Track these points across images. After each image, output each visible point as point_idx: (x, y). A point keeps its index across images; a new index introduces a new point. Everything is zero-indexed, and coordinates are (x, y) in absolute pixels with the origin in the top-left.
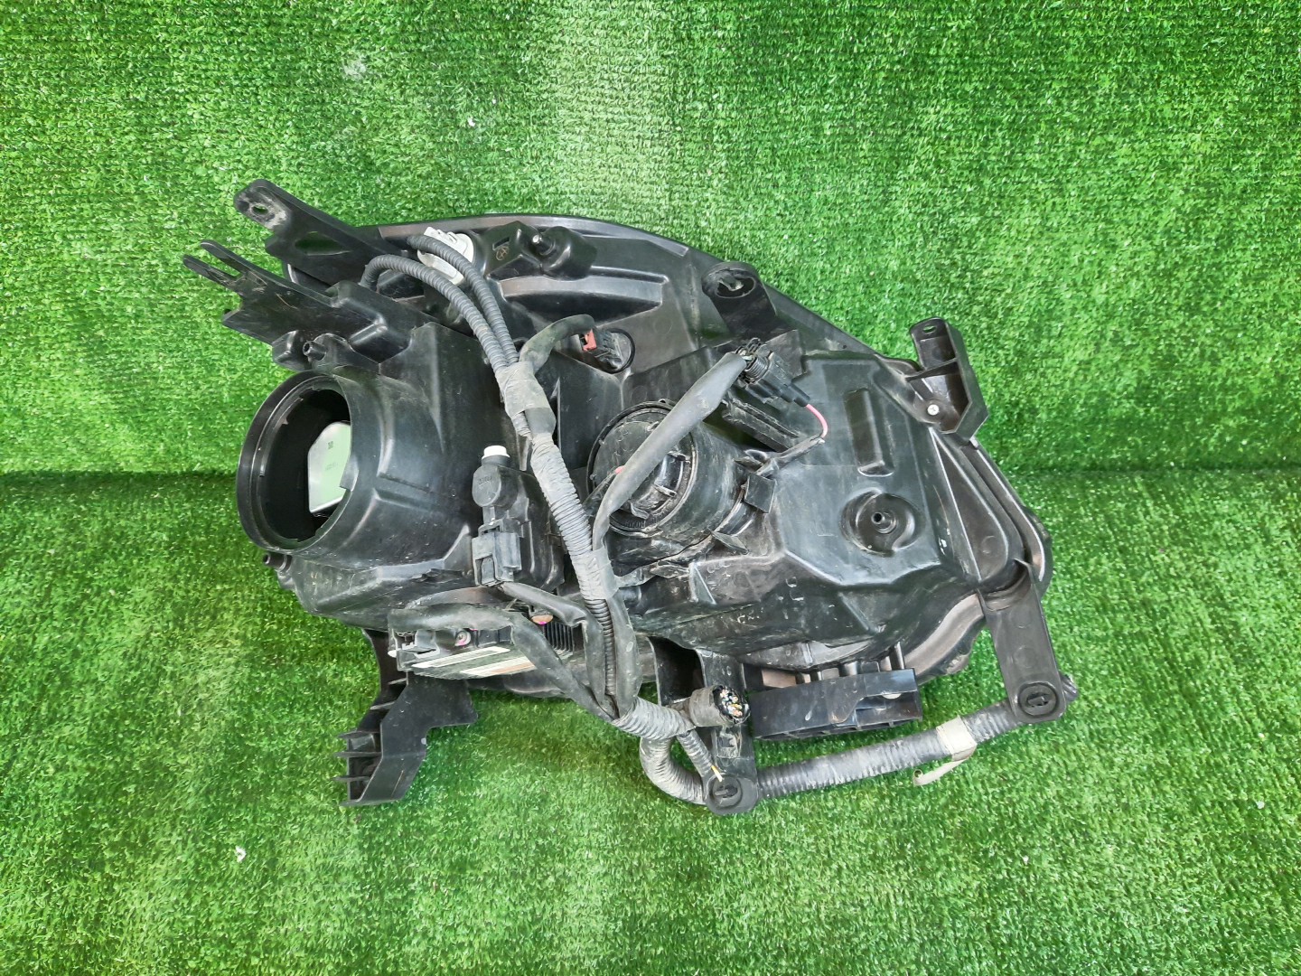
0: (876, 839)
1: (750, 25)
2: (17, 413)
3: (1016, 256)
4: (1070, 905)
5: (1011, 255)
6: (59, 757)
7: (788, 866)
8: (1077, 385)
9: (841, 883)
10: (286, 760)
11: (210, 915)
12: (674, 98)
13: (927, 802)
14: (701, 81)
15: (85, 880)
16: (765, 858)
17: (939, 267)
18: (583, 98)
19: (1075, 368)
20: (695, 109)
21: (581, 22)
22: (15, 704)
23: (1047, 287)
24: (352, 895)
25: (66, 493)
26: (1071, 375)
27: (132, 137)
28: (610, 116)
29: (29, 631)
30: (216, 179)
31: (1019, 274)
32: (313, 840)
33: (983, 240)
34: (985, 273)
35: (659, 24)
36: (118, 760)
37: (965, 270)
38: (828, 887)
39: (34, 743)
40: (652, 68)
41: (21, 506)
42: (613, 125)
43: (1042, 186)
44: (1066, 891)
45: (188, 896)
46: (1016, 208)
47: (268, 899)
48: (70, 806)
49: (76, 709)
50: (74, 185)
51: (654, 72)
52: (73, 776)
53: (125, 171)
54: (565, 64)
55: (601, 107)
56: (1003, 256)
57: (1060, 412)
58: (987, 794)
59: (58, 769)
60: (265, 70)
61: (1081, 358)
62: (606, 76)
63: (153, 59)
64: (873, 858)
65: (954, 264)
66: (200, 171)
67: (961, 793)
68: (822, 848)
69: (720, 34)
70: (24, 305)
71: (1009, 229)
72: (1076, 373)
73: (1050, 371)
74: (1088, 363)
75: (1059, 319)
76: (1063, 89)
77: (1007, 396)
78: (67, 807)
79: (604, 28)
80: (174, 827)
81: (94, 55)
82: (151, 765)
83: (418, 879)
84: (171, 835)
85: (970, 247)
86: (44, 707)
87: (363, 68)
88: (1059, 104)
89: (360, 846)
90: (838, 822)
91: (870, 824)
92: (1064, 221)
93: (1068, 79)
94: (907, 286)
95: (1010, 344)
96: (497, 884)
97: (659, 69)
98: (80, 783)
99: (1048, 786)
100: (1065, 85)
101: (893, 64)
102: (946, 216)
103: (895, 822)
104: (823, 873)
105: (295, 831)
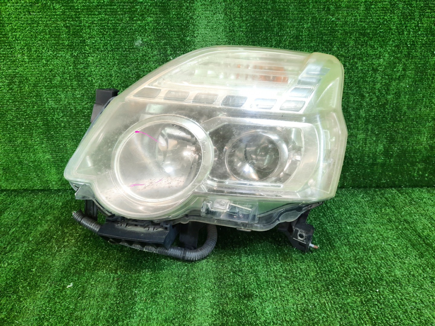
0: (317, 285)
1: (250, 27)
4: (399, 306)
7: (283, 293)
9: (305, 299)
11: (56, 308)
16: (274, 291)
21: (203, 27)
24: (112, 302)
25: (30, 193)
27: (72, 67)
30: (94, 81)
32: (99, 285)
35: (225, 27)
38: (300, 300)
44: (396, 301)
45: (49, 302)
47: (80, 303)
50: (53, 82)
51: (224, 41)
53: (68, 78)
54: (199, 40)
66: (90, 78)
67: (348, 272)
69: (241, 29)
79: (210, 28)
80: (48, 280)
82: (43, 263)
83: (139, 297)
84: (46, 283)
87: (141, 42)
89: (117, 287)
97: (225, 40)
99: (381, 269)
103: (324, 280)
104: (298, 295)
105: (93, 283)
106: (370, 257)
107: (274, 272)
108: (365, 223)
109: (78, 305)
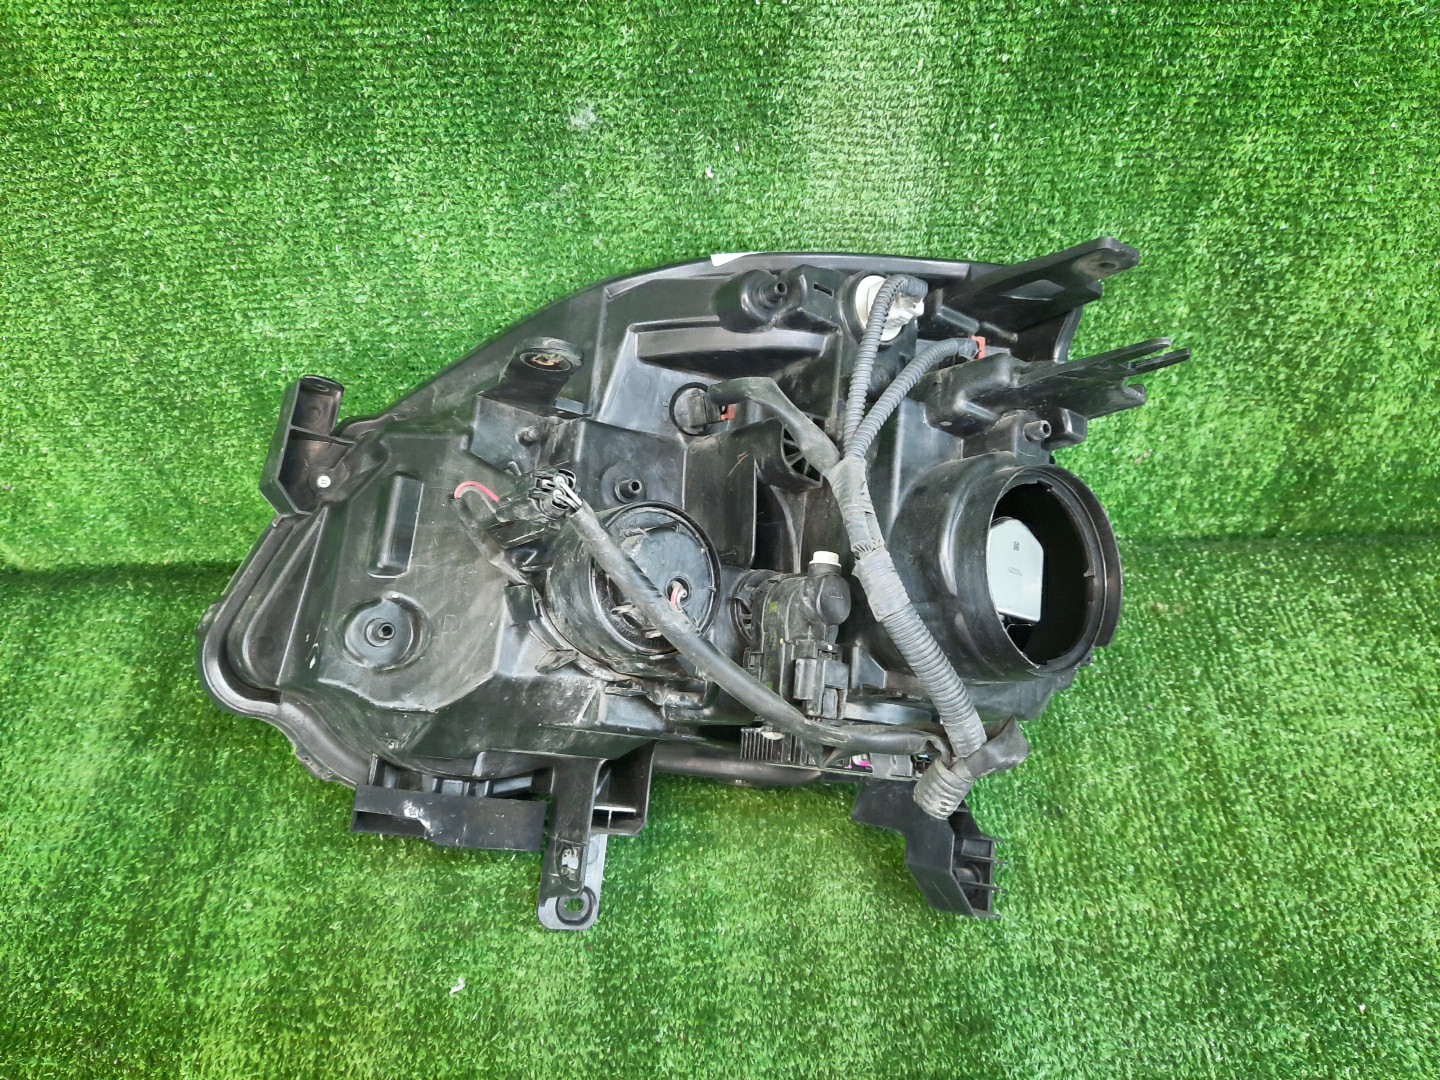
0: (1182, 984)
1: (1041, 48)
2: (185, 502)
3: (1331, 301)
4: (1422, 1065)
5: (1326, 299)
6: (255, 890)
7: (1083, 1016)
8: (1386, 442)
9: (1147, 1036)
10: (502, 891)
11: (438, 1071)
12: (945, 131)
13: (1237, 938)
14: (978, 110)
15: (298, 1031)
16: (1056, 1006)
17: (1236, 313)
18: (839, 139)
19: (1385, 424)
20: (968, 141)
21: (846, 54)
22: (202, 828)
23: (1364, 336)
24: (591, 1048)
26: (1380, 431)
27: (325, 205)
28: (869, 158)
29: (208, 745)
30: (415, 248)
31: (1332, 321)
32: (543, 985)
33: (1293, 282)
34: (1291, 319)
35: (935, 51)
36: (320, 892)
37: (1266, 317)
38: (1132, 1040)
39: (227, 873)
40: (923, 101)
41: (186, 602)
42: (871, 168)
43: (1372, 222)
44: (1415, 1047)
45: (411, 1049)
46: (1337, 248)
47: (500, 1053)
48: (274, 947)
49: (269, 834)
50: (259, 258)
51: (926, 105)
52: (273, 912)
53: (316, 242)
54: (821, 102)
55: (859, 149)
56: (1314, 301)
57: (1361, 472)
58: (1306, 927)
59: (256, 903)
60: (480, 125)
61: (1394, 411)
62: (869, 114)
63: (354, 117)
64: (1181, 1005)
65: (1255, 309)
66: (398, 239)
67: (1275, 926)
68: (1121, 992)
69: (1005, 57)
70: (199, 390)
71: (1326, 271)
72: (1386, 430)
73: (1356, 427)
74: (1401, 417)
75: (1374, 370)
76: (1413, 111)
77: (1299, 456)
78: (270, 947)
79: (872, 59)
80: (388, 969)
81: (290, 117)
82: (355, 898)
83: (663, 1029)
84: (386, 978)
85: (1277, 289)
86: (233, 831)
87: (593, 118)
88: (1406, 127)
89: (595, 991)
90: (1135, 962)
91: (1174, 966)
92: (1394, 261)
93: (1421, 97)
94: (1195, 334)
95: (1309, 397)
96: (752, 1035)
97: (932, 100)
98: (281, 919)
99: (1378, 918)
100: (1415, 105)
101: (1208, 88)
102: (1251, 256)
103: (1202, 962)
104: (1125, 1023)
105: (521, 974)
106: (1345, 866)
107: (1051, 929)
108: (1339, 712)
109: (498, 1059)
